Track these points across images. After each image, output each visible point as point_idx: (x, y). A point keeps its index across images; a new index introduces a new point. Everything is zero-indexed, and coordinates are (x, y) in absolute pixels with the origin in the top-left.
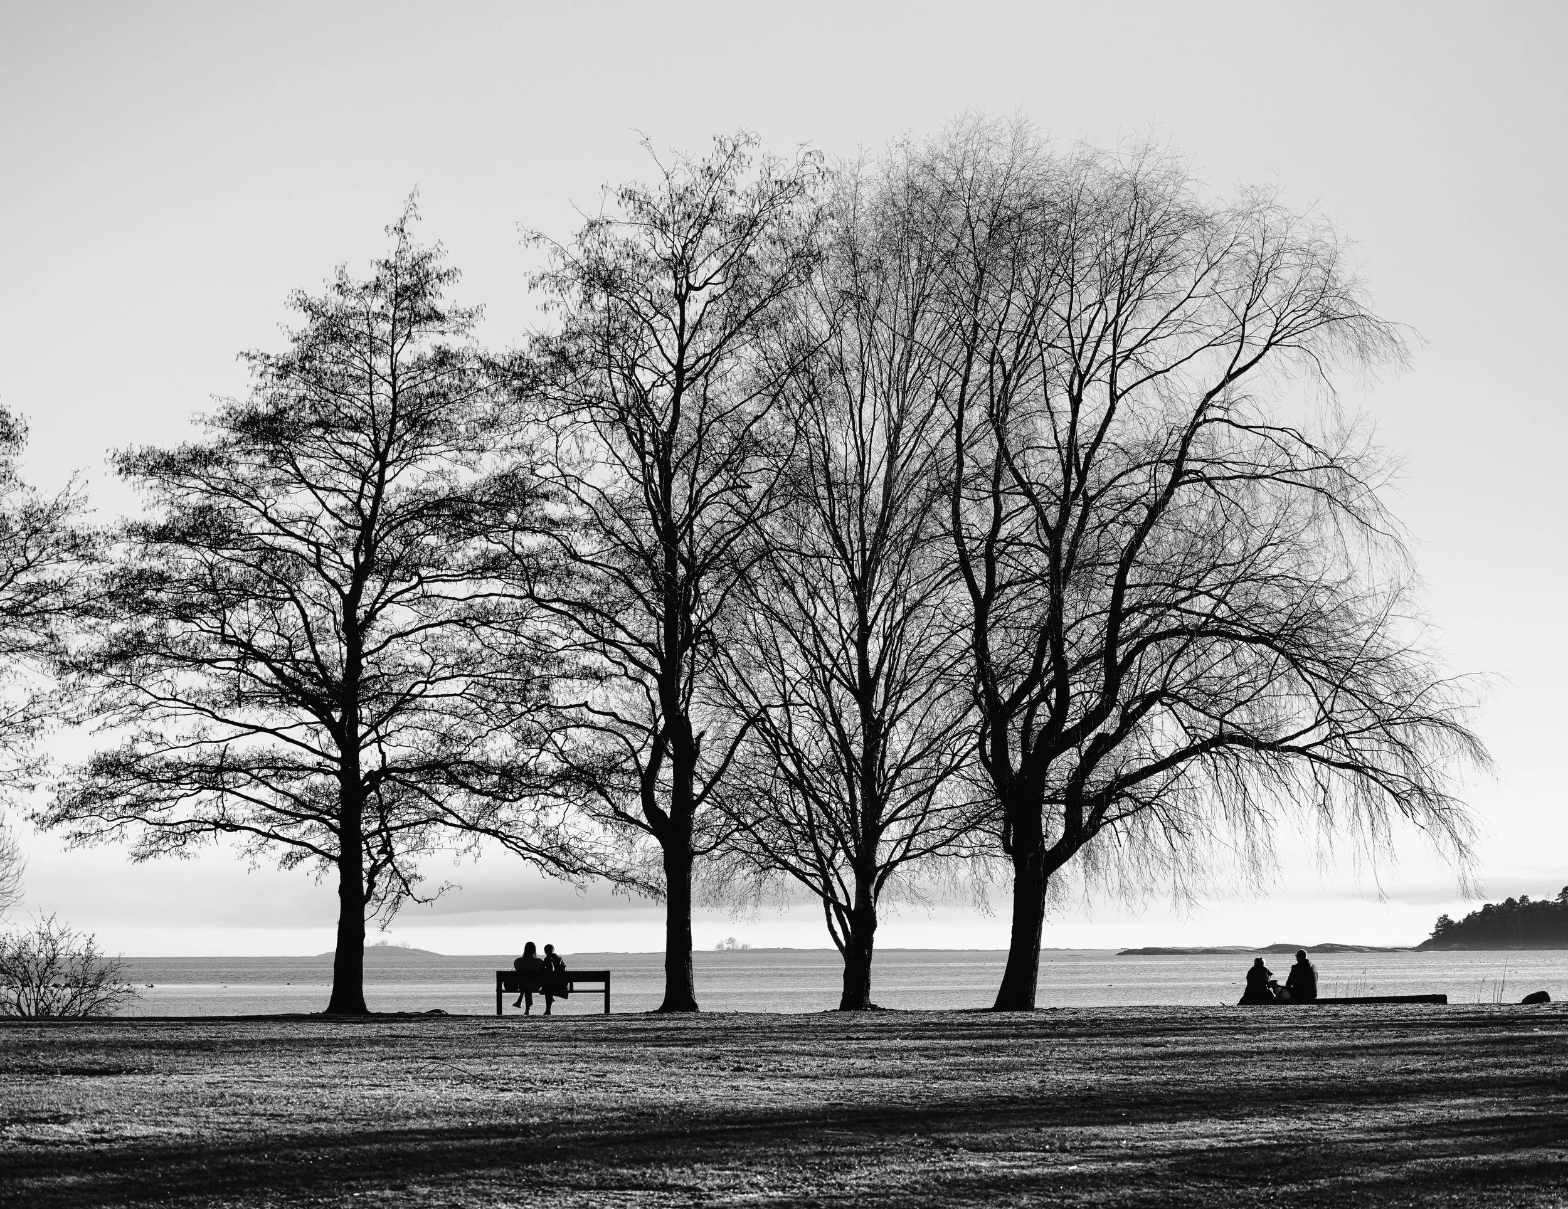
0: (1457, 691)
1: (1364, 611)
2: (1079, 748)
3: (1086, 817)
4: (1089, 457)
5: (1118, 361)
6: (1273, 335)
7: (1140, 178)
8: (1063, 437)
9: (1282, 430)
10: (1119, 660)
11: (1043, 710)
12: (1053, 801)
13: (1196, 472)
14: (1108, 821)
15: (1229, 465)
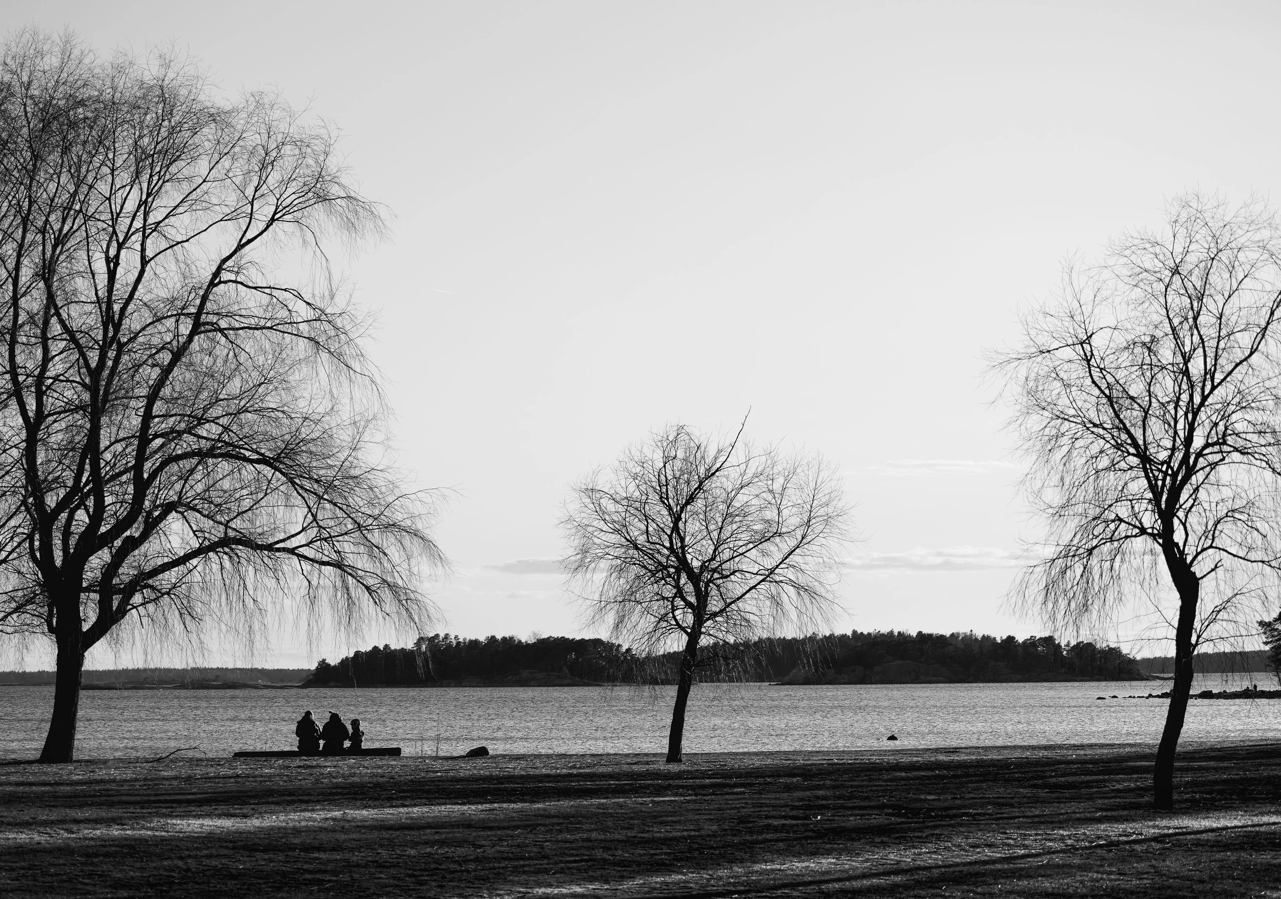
0: (418, 503)
1: (344, 437)
2: (110, 548)
3: (115, 604)
4: (123, 310)
5: (148, 231)
6: (275, 213)
7: (167, 82)
8: (102, 293)
9: (285, 290)
10: (146, 476)
11: (81, 516)
12: (88, 590)
13: (212, 324)
14: (134, 607)
15: (237, 318)
